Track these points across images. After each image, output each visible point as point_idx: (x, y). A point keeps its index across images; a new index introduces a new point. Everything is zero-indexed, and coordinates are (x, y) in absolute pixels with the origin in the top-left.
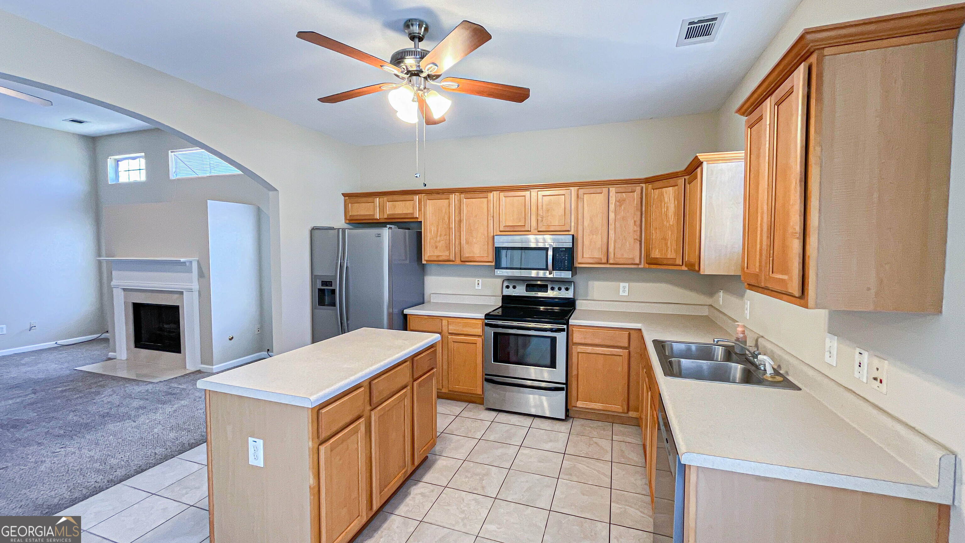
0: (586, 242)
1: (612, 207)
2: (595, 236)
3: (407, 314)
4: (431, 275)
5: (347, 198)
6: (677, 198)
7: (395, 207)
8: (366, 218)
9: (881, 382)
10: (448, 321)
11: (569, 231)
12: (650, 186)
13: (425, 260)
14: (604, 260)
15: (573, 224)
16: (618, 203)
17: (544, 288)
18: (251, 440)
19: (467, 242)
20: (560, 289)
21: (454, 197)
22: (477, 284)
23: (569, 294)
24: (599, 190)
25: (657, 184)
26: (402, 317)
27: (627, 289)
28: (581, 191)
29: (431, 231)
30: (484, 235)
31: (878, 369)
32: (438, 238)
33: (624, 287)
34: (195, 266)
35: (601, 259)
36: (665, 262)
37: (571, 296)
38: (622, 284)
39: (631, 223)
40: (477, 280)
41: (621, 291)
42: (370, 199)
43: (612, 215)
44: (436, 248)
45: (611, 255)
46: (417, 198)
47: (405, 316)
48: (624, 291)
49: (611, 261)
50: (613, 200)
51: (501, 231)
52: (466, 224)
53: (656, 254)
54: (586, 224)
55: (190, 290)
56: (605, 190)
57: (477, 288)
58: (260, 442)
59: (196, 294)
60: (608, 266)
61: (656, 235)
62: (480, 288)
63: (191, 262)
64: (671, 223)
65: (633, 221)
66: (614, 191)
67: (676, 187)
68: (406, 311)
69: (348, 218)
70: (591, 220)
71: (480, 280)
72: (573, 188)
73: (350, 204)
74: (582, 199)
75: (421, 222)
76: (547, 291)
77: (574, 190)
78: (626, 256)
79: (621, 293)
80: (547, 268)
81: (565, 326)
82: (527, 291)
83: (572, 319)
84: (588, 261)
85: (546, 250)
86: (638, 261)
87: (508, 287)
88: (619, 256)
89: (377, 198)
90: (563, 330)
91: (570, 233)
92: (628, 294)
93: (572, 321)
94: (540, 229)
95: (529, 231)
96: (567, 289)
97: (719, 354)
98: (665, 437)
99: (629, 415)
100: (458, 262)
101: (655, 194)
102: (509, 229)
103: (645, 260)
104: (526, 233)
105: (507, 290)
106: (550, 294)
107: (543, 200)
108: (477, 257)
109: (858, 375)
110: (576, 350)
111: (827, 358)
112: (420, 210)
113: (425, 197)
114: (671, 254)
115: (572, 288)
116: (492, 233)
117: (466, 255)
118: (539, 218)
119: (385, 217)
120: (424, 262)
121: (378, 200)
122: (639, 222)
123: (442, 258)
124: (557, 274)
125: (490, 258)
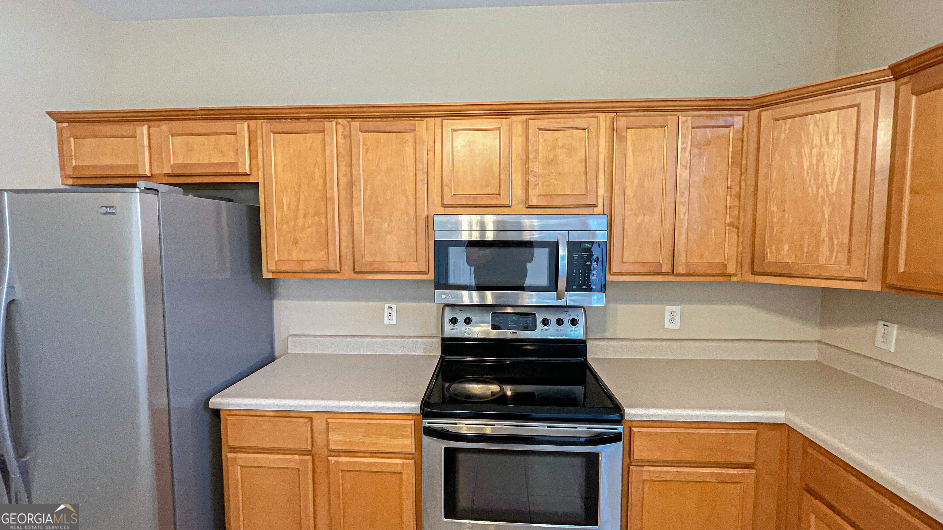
1: (684, 157)
2: (647, 218)
3: (220, 409)
4: (288, 297)
5: (66, 125)
6: (852, 134)
7: (190, 148)
8: (121, 173)
10: (327, 423)
11: (594, 206)
13: (269, 270)
14: (666, 268)
15: (601, 192)
16: (695, 151)
17: (527, 321)
19: (368, 231)
20: (559, 322)
21: (334, 129)
22: (386, 314)
23: (578, 332)
24: (659, 120)
25: (787, 108)
26: (207, 417)
27: (678, 318)
28: (622, 122)
29: (280, 206)
30: (408, 214)
32: (300, 222)
33: (673, 313)
35: (659, 265)
36: (811, 273)
37: (580, 335)
38: (669, 309)
39: (722, 191)
40: (387, 306)
41: (667, 321)
42: (125, 129)
44: (296, 242)
45: (681, 259)
46: (243, 127)
47: (217, 413)
48: (672, 321)
49: (680, 269)
50: (685, 143)
51: (445, 207)
52: (365, 189)
53: (779, 253)
54: (629, 192)
56: (670, 121)
57: (386, 321)
60: (672, 278)
61: (779, 213)
62: (394, 322)
65: (724, 187)
66: (689, 124)
67: (852, 110)
68: (216, 402)
69: (69, 172)
70: (641, 183)
71: (394, 306)
72: (602, 116)
73: (72, 140)
74: (623, 138)
75: (257, 183)
76: (534, 328)
77: (604, 120)
78: (708, 258)
79: (667, 325)
80: (553, 286)
81: (620, 428)
82: (494, 327)
83: (628, 407)
84: (632, 269)
85: (554, 247)
86: (731, 269)
87: (454, 321)
88: (695, 259)
89: (143, 125)
90: (617, 438)
91: (596, 210)
92: (677, 325)
93: (630, 413)
94: (534, 201)
95: (508, 206)
96: (574, 323)
100: (348, 274)
101: (781, 130)
102: (465, 202)
103: (748, 267)
104: (501, 209)
105: (453, 326)
106: (540, 332)
107: (540, 139)
108: (392, 263)
110: (638, 475)
112: (254, 156)
113: (265, 126)
114: (830, 256)
115: (581, 319)
116: (426, 210)
117: (366, 259)
118: (532, 178)
119: (167, 171)
120: (266, 274)
121: (145, 130)
122: (736, 190)
123: (310, 266)
124: (574, 298)
125: (421, 266)
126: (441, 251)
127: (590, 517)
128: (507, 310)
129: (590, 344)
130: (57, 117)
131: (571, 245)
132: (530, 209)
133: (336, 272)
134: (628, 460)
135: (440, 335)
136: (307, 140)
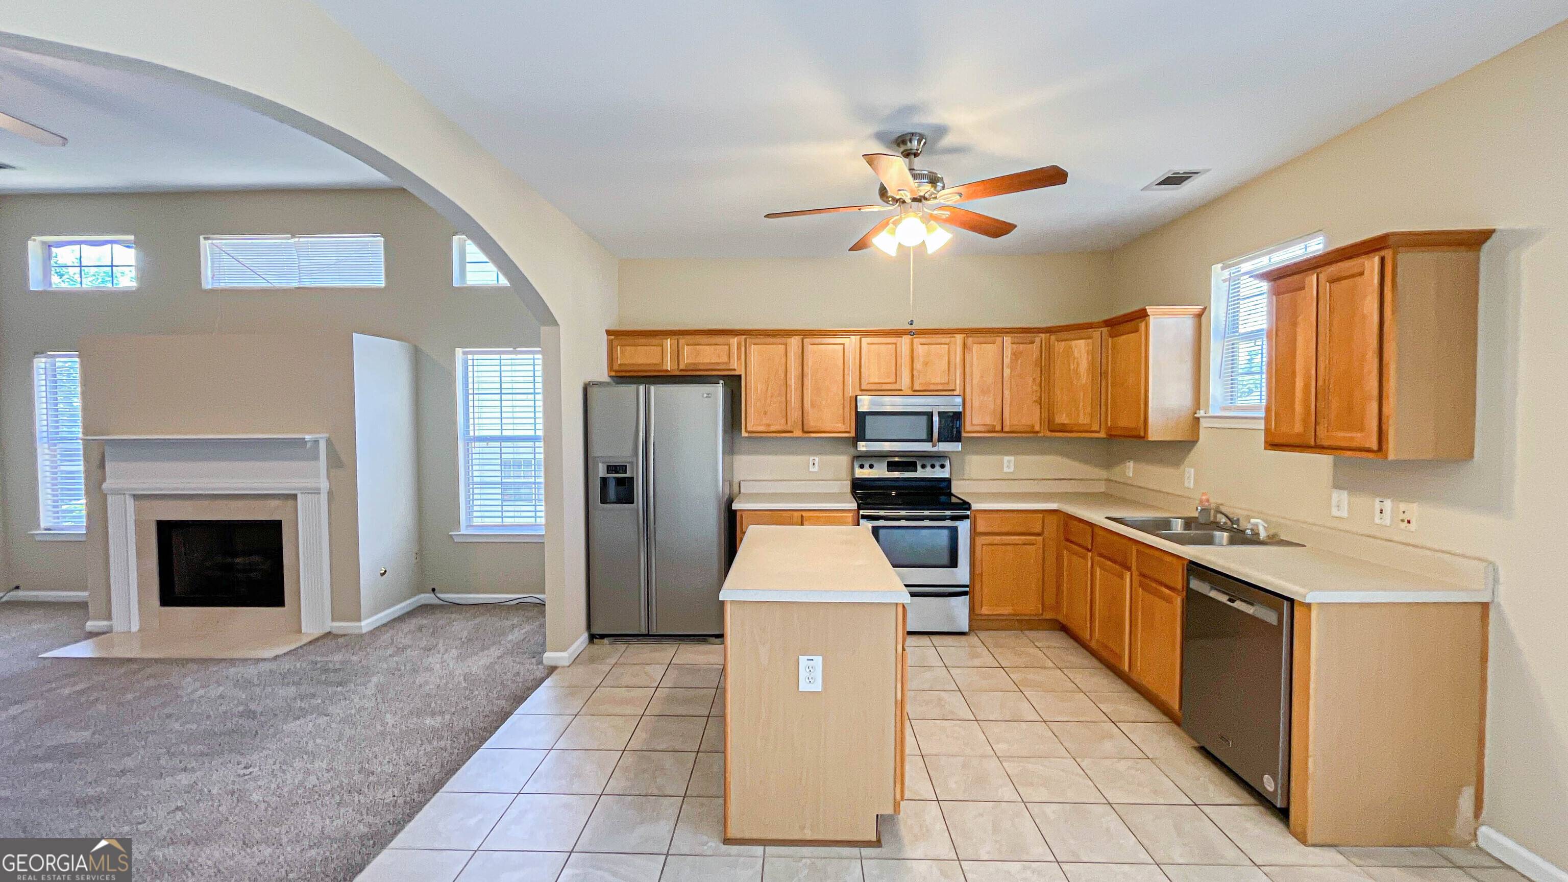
0: (976, 403)
1: (1007, 361)
2: (986, 397)
4: (740, 453)
5: (613, 337)
6: (1091, 353)
7: (698, 354)
8: (649, 368)
9: (1409, 522)
11: (953, 390)
12: (1053, 337)
13: (746, 431)
14: (998, 428)
15: (958, 382)
16: (1014, 357)
17: (911, 466)
18: (803, 659)
19: (813, 406)
20: (933, 466)
21: (794, 342)
22: (811, 464)
23: (945, 473)
24: (991, 339)
25: (1063, 335)
27: (1012, 465)
28: (970, 340)
29: (755, 390)
30: (838, 395)
31: (1404, 512)
32: (768, 401)
33: (1009, 462)
34: (323, 445)
35: (994, 426)
36: (1076, 428)
37: (947, 475)
38: (1006, 458)
39: (1030, 381)
40: (811, 458)
41: (1005, 465)
42: (655, 341)
43: (1007, 372)
44: (765, 413)
45: (1007, 422)
46: (734, 341)
47: (734, 513)
48: (1009, 467)
49: (1006, 429)
50: (1008, 353)
51: (862, 390)
52: (812, 380)
53: (1062, 418)
54: (975, 381)
55: (317, 492)
56: (999, 340)
57: (811, 469)
58: (818, 660)
59: (324, 497)
60: (1002, 435)
61: (1060, 395)
62: (816, 469)
63: (316, 442)
64: (1084, 382)
65: (1031, 379)
66: (1010, 342)
67: (1090, 341)
69: (616, 367)
70: (982, 377)
71: (817, 459)
72: (957, 336)
73: (619, 347)
74: (971, 350)
75: (740, 376)
76: (916, 471)
77: (959, 338)
78: (1023, 422)
79: (1006, 470)
80: (930, 439)
81: (968, 513)
82: (889, 471)
83: (974, 503)
84: (978, 428)
85: (930, 415)
86: (1037, 428)
87: (862, 467)
88: (1015, 423)
89: (667, 339)
90: (967, 517)
91: (955, 393)
92: (1012, 470)
93: (975, 506)
94: (917, 387)
95: (901, 390)
96: (942, 466)
97: (1178, 527)
98: (1224, 599)
99: (1044, 617)
100: (798, 433)
101: (1060, 347)
102: (874, 387)
103: (1046, 427)
104: (897, 392)
105: (861, 470)
106: (920, 473)
107: (920, 350)
108: (828, 426)
109: (1377, 521)
110: (980, 541)
111: (1335, 512)
112: (739, 358)
113: (748, 340)
114: (1083, 419)
115: (947, 464)
116: (850, 393)
117: (812, 423)
118: (915, 373)
119: (681, 367)
120: (744, 434)
121: (668, 342)
122: (1038, 381)
123: (773, 428)
124: (943, 447)
125: (847, 428)
126: (860, 418)
127: (953, 563)
128: (897, 459)
129: (953, 483)
130: (609, 333)
131: (941, 414)
132: (916, 393)
133: (792, 432)
134: (974, 533)
135: (850, 478)
136: (775, 349)
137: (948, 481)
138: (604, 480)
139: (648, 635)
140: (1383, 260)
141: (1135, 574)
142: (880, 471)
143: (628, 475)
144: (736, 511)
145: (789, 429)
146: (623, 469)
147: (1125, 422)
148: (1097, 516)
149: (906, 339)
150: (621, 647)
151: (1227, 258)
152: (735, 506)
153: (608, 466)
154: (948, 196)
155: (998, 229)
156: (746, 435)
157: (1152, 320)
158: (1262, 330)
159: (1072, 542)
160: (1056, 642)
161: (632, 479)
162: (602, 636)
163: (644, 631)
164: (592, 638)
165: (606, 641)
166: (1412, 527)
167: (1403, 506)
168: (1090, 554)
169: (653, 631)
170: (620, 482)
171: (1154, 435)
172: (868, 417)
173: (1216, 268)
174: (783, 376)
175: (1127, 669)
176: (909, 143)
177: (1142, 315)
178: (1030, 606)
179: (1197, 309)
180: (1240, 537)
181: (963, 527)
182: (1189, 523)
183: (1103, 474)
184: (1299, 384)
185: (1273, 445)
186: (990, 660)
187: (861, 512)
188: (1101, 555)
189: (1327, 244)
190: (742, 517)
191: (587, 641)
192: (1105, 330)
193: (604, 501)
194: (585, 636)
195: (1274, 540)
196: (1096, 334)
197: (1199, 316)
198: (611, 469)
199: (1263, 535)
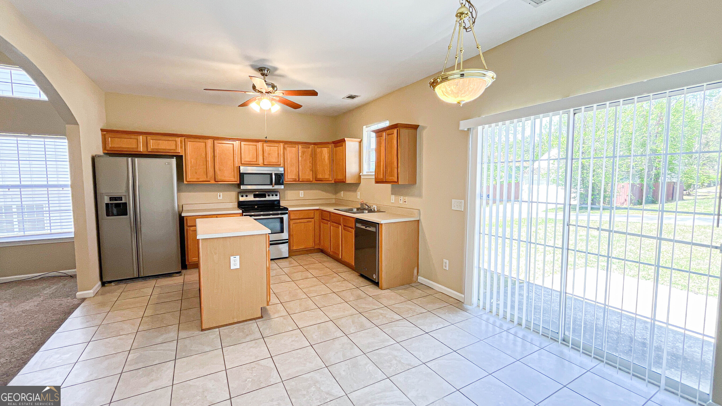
0: (289, 171)
1: (300, 154)
2: (292, 168)
4: (182, 192)
5: (105, 133)
6: (329, 153)
7: (158, 144)
8: (129, 150)
11: (280, 165)
12: (316, 147)
14: (297, 180)
15: (282, 161)
16: (303, 153)
17: (263, 195)
18: (232, 258)
19: (220, 170)
20: (272, 195)
21: (210, 142)
22: (219, 196)
23: (277, 198)
24: (294, 146)
25: (319, 146)
26: (181, 218)
28: (286, 146)
29: (191, 162)
30: (231, 166)
32: (197, 167)
35: (296, 179)
36: (324, 180)
38: (301, 192)
39: (308, 162)
40: (219, 194)
41: (300, 195)
42: (133, 137)
43: (300, 158)
44: (196, 173)
45: (300, 177)
46: (179, 139)
48: (302, 195)
49: (300, 180)
50: (300, 151)
51: (242, 164)
52: (219, 159)
53: (320, 176)
54: (288, 162)
56: (297, 146)
57: (219, 198)
58: (238, 257)
60: (299, 182)
61: (319, 168)
62: (221, 198)
64: (326, 163)
66: (301, 147)
67: (328, 148)
69: (108, 148)
70: (291, 160)
71: (221, 193)
72: (281, 144)
73: (109, 138)
74: (286, 150)
75: (182, 156)
76: (266, 197)
77: (282, 145)
78: (306, 177)
80: (271, 184)
81: (287, 212)
82: (254, 197)
84: (290, 180)
85: (271, 175)
86: (311, 180)
87: (242, 196)
88: (303, 178)
89: (140, 136)
90: (287, 213)
91: (281, 166)
92: (303, 196)
93: (289, 209)
94: (265, 164)
95: (259, 164)
96: (276, 195)
97: (355, 210)
98: (364, 227)
99: (315, 248)
100: (213, 182)
101: (319, 150)
102: (247, 163)
103: (315, 180)
104: (257, 165)
105: (242, 198)
106: (267, 198)
107: (267, 148)
108: (227, 179)
109: (400, 203)
110: (292, 222)
111: (392, 202)
112: (181, 148)
113: (186, 139)
114: (327, 176)
115: (278, 194)
116: (237, 165)
117: (219, 178)
118: (265, 158)
119: (149, 150)
120: (185, 182)
121: (141, 138)
122: (311, 162)
123: (201, 180)
124: (276, 187)
125: (236, 179)
126: (242, 176)
127: (282, 231)
128: (257, 193)
129: (281, 201)
130: (102, 130)
131: (275, 174)
132: (265, 165)
133: (209, 181)
134: (290, 219)
135: (237, 201)
136: (200, 144)
137: (279, 201)
138: (107, 205)
139: (139, 278)
140: (397, 130)
141: (342, 225)
142: (251, 198)
143: (123, 201)
144: (184, 217)
145: (208, 180)
146: (120, 198)
147: (340, 177)
148: (331, 209)
149: (260, 145)
150: (123, 286)
151: (367, 124)
152: (183, 215)
153: (110, 198)
154: (279, 93)
155: (296, 106)
156: (186, 183)
157: (347, 142)
158: (373, 148)
159: (324, 219)
160: (320, 256)
161: (125, 204)
162: (110, 282)
163: (136, 275)
164: (103, 284)
165: (113, 284)
166: (406, 203)
167: (404, 198)
168: (329, 222)
169: (142, 275)
170: (117, 205)
171: (348, 181)
172: (245, 175)
173: (364, 127)
174: (205, 156)
175: (341, 258)
176: (264, 71)
177: (343, 141)
178: (310, 244)
179: (359, 140)
180: (370, 211)
181: (285, 217)
182: (358, 209)
183: (334, 197)
184: (382, 164)
185: (377, 182)
186: (297, 264)
187: (244, 214)
188: (333, 222)
189: (390, 123)
190: (187, 219)
191: (101, 286)
192: (333, 145)
193: (108, 215)
194: (100, 283)
195: (379, 211)
196: (330, 146)
197: (360, 142)
198: (111, 199)
199: (376, 210)
